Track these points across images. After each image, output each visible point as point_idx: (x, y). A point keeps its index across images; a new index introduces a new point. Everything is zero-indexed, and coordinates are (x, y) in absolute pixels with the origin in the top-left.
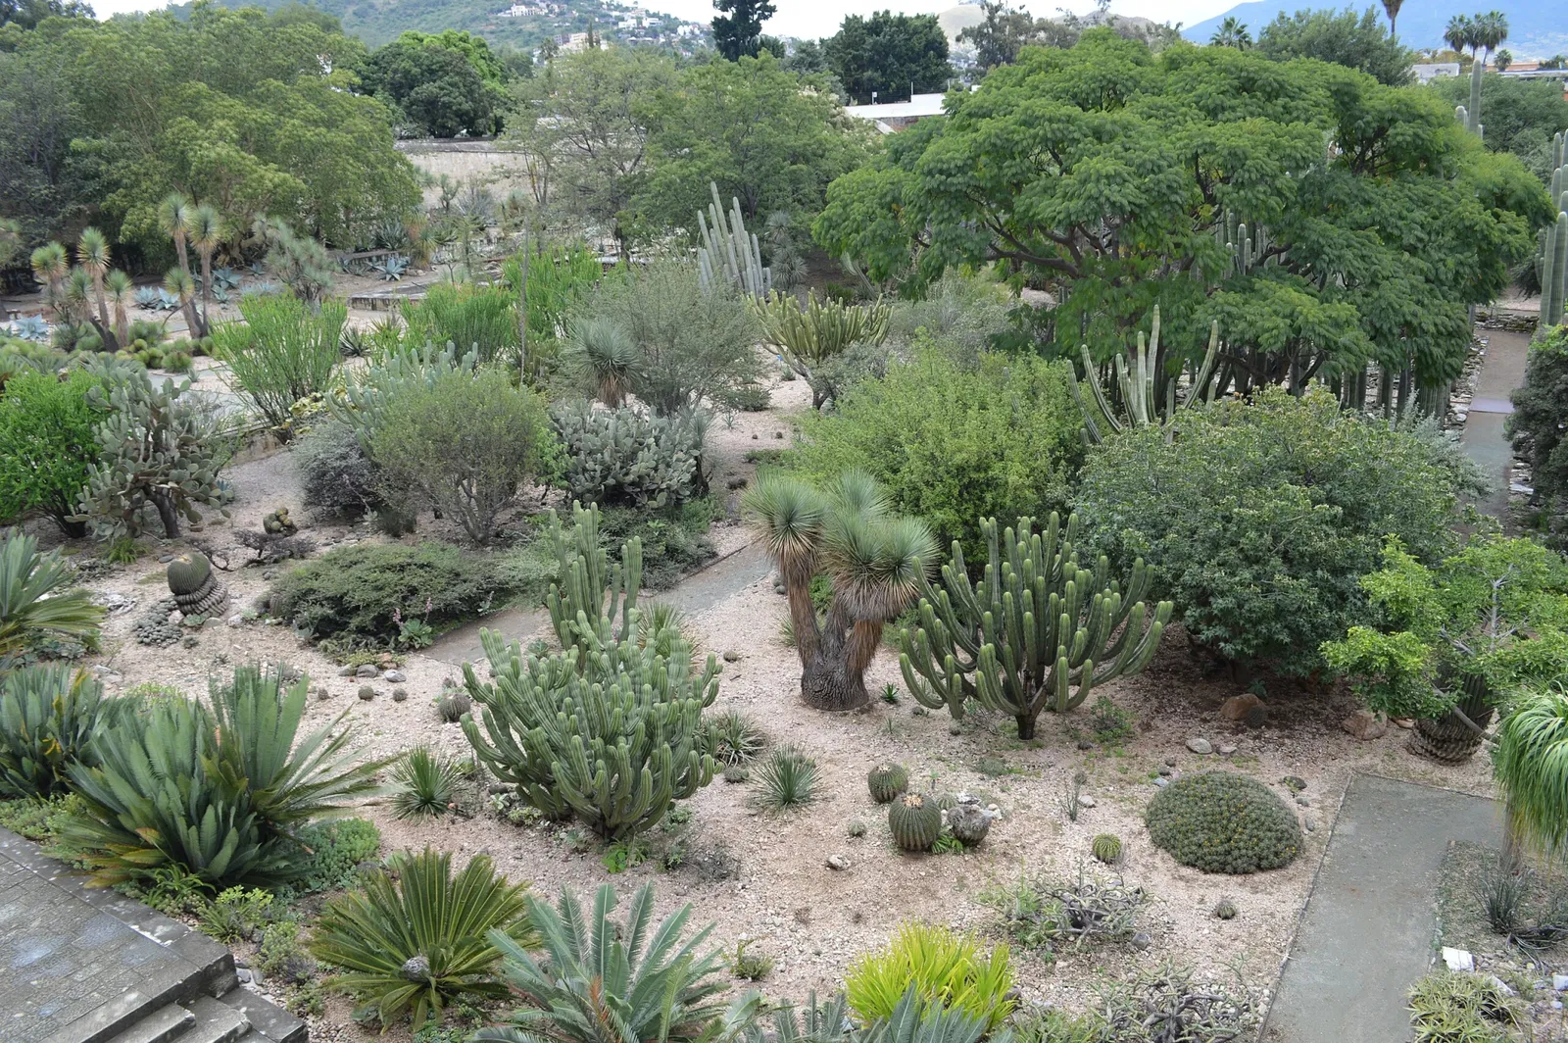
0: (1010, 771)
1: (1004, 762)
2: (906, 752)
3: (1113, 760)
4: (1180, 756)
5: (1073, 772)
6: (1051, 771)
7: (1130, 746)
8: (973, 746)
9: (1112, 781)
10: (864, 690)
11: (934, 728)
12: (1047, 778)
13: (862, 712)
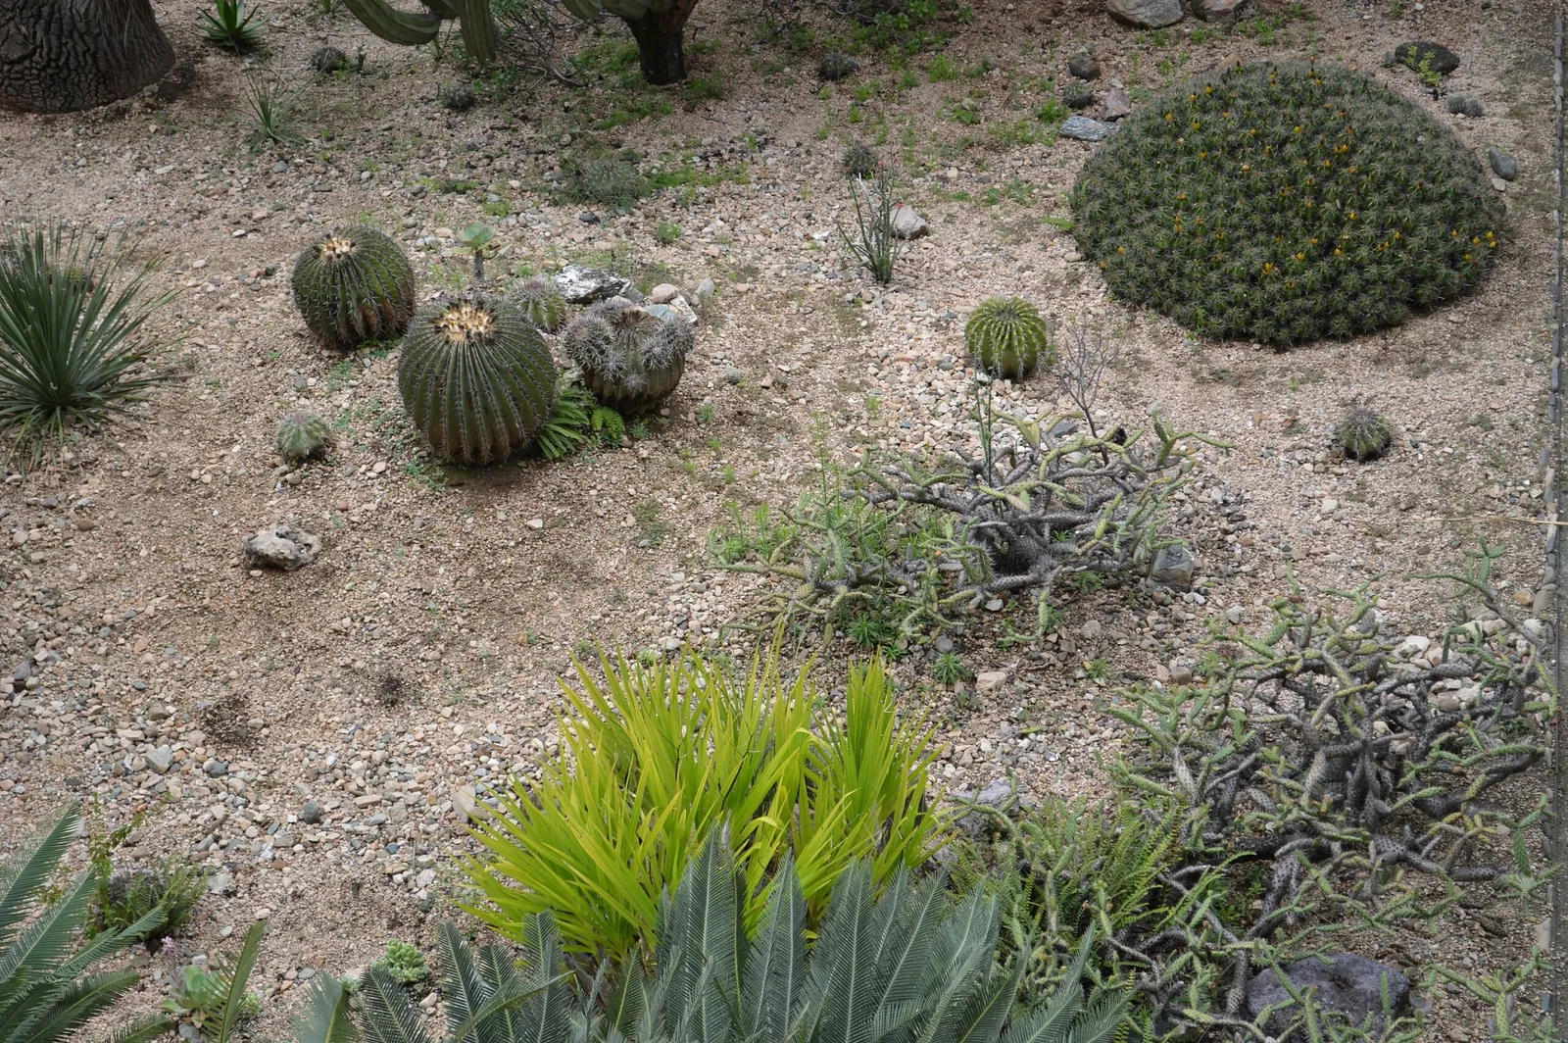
0: (661, 182)
1: (632, 158)
2: (344, 190)
3: (927, 93)
4: (1103, 45)
5: (836, 152)
6: (772, 158)
7: (959, 44)
8: (527, 131)
9: (947, 154)
10: (154, 28)
11: (395, 102)
12: (768, 182)
13: (169, 94)
